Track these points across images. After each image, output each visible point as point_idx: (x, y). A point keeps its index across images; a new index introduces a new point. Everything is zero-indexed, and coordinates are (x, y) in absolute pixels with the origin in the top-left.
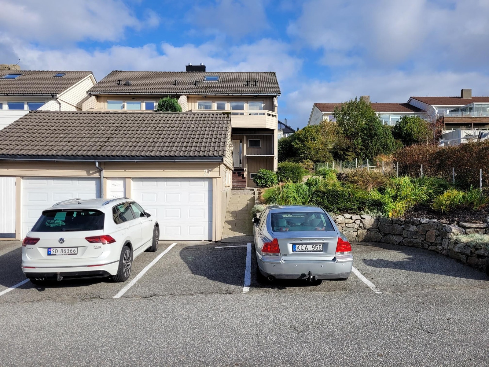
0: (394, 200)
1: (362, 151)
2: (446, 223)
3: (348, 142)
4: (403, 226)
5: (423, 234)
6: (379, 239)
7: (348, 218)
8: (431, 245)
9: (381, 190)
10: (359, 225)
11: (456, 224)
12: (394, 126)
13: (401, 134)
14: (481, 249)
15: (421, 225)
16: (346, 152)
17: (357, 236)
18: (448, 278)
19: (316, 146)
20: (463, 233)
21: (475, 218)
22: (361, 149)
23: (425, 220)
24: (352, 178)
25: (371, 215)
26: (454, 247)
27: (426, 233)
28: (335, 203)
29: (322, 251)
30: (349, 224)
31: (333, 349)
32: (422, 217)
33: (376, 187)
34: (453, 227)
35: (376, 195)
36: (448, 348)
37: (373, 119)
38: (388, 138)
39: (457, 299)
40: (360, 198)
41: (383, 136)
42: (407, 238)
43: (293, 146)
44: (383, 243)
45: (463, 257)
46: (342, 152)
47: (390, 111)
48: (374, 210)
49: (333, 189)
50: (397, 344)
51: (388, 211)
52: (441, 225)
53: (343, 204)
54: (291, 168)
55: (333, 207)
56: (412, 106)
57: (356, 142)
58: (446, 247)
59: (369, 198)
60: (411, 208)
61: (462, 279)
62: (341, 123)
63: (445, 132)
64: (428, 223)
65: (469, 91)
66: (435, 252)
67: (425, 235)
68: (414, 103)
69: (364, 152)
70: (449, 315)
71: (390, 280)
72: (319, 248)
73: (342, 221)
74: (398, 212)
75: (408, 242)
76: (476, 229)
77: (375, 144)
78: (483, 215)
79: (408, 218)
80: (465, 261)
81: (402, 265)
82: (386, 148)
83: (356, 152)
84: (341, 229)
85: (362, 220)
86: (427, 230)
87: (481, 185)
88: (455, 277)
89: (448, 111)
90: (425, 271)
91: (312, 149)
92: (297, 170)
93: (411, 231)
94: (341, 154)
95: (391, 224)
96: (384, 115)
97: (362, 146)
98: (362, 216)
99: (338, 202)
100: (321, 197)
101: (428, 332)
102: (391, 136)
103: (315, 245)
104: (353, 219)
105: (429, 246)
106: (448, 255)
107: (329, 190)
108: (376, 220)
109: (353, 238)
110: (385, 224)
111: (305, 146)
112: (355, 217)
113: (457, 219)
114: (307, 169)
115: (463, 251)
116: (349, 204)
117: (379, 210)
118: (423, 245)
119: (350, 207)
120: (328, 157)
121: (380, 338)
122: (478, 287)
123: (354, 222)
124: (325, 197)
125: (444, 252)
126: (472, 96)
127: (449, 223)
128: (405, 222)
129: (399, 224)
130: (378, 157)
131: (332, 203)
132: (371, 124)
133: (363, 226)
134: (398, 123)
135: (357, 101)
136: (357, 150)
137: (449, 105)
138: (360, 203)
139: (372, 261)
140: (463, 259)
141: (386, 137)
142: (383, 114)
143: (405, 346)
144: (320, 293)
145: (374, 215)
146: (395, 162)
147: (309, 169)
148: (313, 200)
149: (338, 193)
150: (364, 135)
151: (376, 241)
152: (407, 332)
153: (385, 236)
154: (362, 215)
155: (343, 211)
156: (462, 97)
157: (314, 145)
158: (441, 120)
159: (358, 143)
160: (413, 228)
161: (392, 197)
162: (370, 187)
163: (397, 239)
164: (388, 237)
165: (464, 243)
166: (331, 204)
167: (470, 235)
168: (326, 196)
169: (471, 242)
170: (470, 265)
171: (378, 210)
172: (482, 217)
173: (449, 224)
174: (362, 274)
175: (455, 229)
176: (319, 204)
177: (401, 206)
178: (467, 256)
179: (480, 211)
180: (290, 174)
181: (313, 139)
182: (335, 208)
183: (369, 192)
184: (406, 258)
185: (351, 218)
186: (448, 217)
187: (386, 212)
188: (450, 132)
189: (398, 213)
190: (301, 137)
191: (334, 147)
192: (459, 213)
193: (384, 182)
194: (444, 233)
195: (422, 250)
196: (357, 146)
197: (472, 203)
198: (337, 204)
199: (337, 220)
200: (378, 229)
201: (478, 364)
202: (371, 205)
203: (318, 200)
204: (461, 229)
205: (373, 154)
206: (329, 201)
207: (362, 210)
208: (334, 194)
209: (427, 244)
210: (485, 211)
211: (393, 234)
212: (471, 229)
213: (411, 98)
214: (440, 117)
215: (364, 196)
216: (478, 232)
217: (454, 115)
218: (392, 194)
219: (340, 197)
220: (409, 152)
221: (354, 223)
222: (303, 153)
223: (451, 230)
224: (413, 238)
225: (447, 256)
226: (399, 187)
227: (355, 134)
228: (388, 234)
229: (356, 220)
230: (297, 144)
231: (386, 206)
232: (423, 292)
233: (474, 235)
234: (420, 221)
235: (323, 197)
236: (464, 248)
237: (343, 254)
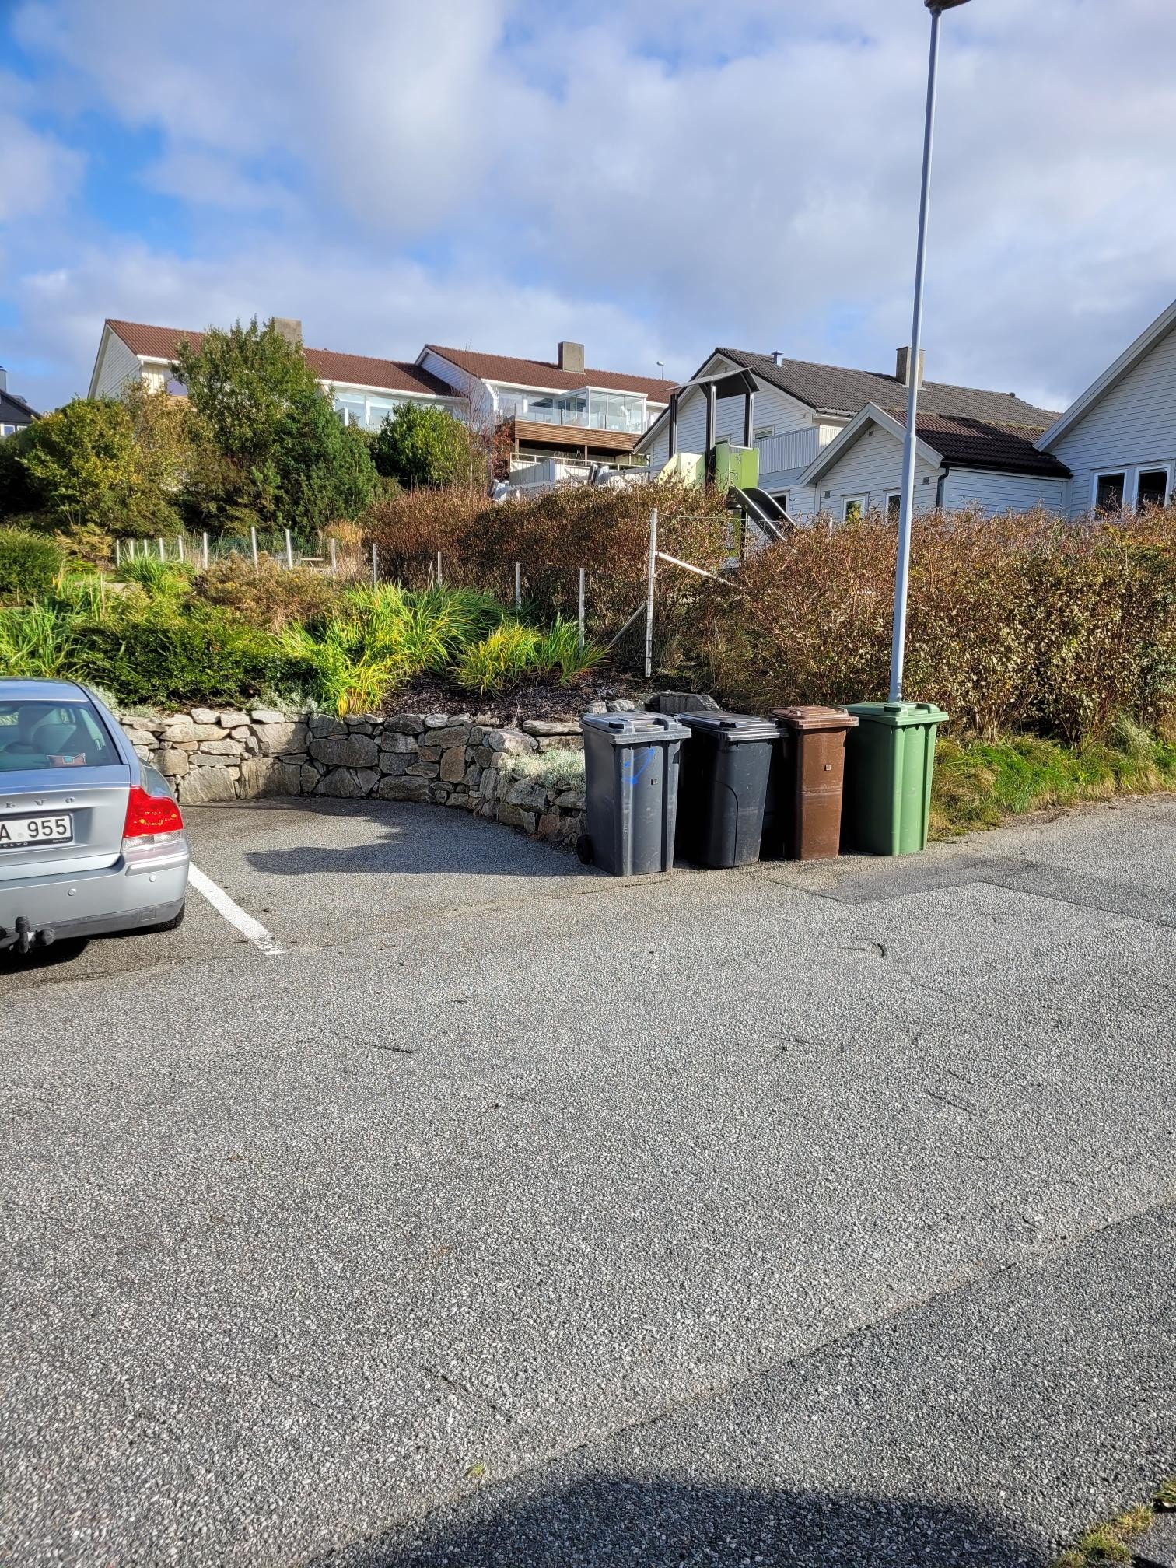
0: (354, 662)
1: (282, 507)
2: (492, 726)
3: (232, 474)
4: (378, 741)
5: (433, 760)
6: (309, 787)
7: (206, 724)
8: (455, 792)
9: (316, 630)
10: (246, 743)
11: (517, 726)
12: (379, 432)
13: (398, 462)
14: (569, 790)
15: (428, 734)
16: (227, 507)
17: (239, 780)
18: (484, 881)
19: (119, 477)
20: (533, 750)
21: (563, 706)
22: (278, 500)
23: (437, 719)
24: (220, 586)
25: (285, 708)
26: (507, 792)
27: (441, 756)
28: (157, 674)
29: (70, 839)
30: (212, 743)
31: (66, 1180)
32: (430, 709)
33: (298, 618)
34: (508, 735)
35: (298, 646)
36: (443, 1086)
37: (310, 403)
38: (361, 471)
39: (495, 937)
40: (244, 653)
41: (346, 462)
42: (391, 775)
43: (28, 469)
44: (324, 795)
45: (529, 818)
46: (213, 507)
47: (367, 384)
48: (291, 691)
49: (150, 622)
50: (295, 1108)
51: (334, 694)
52: (479, 730)
53: (189, 677)
54: (14, 551)
55: (153, 686)
56: (431, 375)
57: (259, 476)
58: (489, 794)
59: (273, 653)
60: (401, 682)
61: (519, 878)
62: (206, 403)
63: (517, 466)
64: (447, 727)
65: (579, 349)
66: (465, 810)
67: (438, 762)
68: (436, 367)
69: (288, 511)
70: (464, 989)
71: (321, 909)
72: (55, 829)
73: (187, 733)
74: (364, 697)
75: (394, 788)
76: (563, 737)
77: (321, 487)
78: (581, 697)
79: (391, 714)
80: (532, 828)
81: (366, 858)
82: (355, 503)
83: (261, 511)
84: (184, 763)
85: (255, 727)
86: (444, 747)
87: (582, 614)
88: (501, 877)
89: (526, 403)
90: (428, 870)
91: (104, 486)
92: (36, 558)
93: (401, 753)
94: (209, 512)
95: (345, 737)
96: (348, 395)
97: (279, 488)
98: (256, 715)
99: (168, 670)
100: (105, 652)
101: (398, 1050)
102: (368, 464)
103: (39, 821)
104: (224, 724)
105: (449, 794)
106: (495, 816)
107: (135, 626)
108: (299, 726)
109: (227, 788)
110: (326, 737)
111: (75, 473)
112: (231, 718)
113: (519, 710)
114: (89, 559)
115: (528, 801)
116: (208, 674)
117: (308, 694)
118: (433, 794)
119: (213, 687)
120: (168, 525)
121: (247, 1101)
122: (555, 895)
123: (229, 736)
124: (119, 650)
125: (486, 809)
126: (586, 367)
127: (497, 723)
128: (386, 728)
129: (366, 735)
130: (332, 528)
131: (147, 674)
132: (305, 419)
133: (260, 747)
134: (388, 425)
135: (259, 333)
136: (264, 502)
137: (528, 384)
138: (247, 671)
139: (279, 854)
140: (528, 824)
141: (352, 466)
142: (345, 390)
143: (320, 1109)
144: (69, 985)
145: (294, 708)
146: (367, 543)
147: (95, 561)
148: (75, 664)
149: (168, 637)
150: (286, 454)
151: (302, 792)
152: (337, 1064)
153: (328, 773)
154: (255, 709)
155: (188, 698)
156: (560, 366)
157: (111, 472)
158: (508, 429)
159: (266, 478)
160: (407, 744)
161: (349, 650)
162: (279, 620)
163: (364, 782)
164: (337, 776)
165: (532, 779)
166: (144, 676)
167: (548, 756)
168: (123, 648)
169: (547, 772)
170: (544, 839)
171: (305, 694)
172: (579, 703)
173: (498, 727)
174: (235, 901)
175: (511, 739)
176: (96, 675)
177: (374, 678)
178: (539, 814)
179: (577, 687)
180: (10, 574)
181: (105, 451)
182: (158, 690)
183: (276, 634)
184: (380, 837)
185: (218, 723)
186: (497, 707)
187: (330, 698)
188: (528, 466)
189: (364, 702)
190: (54, 438)
191: (186, 488)
192: (525, 696)
193: (322, 603)
194: (483, 754)
195: (429, 808)
196: (264, 490)
197: (558, 665)
198: (164, 674)
199: (169, 731)
200: (308, 753)
201: (512, 1114)
202: (281, 678)
203: (94, 663)
204: (528, 738)
205: (316, 519)
206: (136, 664)
207: (253, 696)
208: (155, 641)
209: (445, 790)
210: (588, 686)
211: (352, 768)
212: (551, 738)
213: (428, 350)
214: (506, 419)
215: (258, 650)
216: (568, 744)
217: (540, 417)
218: (348, 641)
219: (175, 653)
220: (404, 511)
221: (228, 740)
222: (71, 499)
223: (503, 743)
224: (406, 774)
225: (493, 819)
226: (365, 616)
227: (255, 446)
228: (338, 767)
229: (234, 728)
230: (42, 462)
231: (330, 681)
232: (410, 930)
233: (557, 754)
234: (424, 722)
235: (111, 650)
236: (531, 793)
237: (151, 841)
